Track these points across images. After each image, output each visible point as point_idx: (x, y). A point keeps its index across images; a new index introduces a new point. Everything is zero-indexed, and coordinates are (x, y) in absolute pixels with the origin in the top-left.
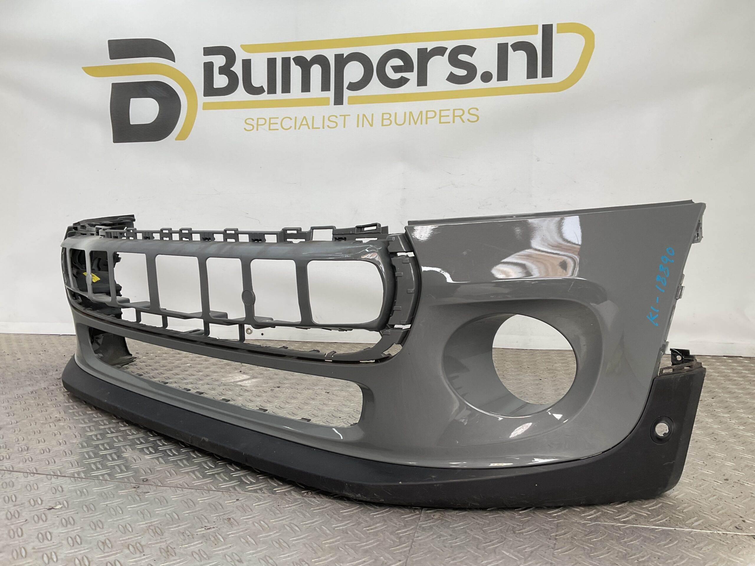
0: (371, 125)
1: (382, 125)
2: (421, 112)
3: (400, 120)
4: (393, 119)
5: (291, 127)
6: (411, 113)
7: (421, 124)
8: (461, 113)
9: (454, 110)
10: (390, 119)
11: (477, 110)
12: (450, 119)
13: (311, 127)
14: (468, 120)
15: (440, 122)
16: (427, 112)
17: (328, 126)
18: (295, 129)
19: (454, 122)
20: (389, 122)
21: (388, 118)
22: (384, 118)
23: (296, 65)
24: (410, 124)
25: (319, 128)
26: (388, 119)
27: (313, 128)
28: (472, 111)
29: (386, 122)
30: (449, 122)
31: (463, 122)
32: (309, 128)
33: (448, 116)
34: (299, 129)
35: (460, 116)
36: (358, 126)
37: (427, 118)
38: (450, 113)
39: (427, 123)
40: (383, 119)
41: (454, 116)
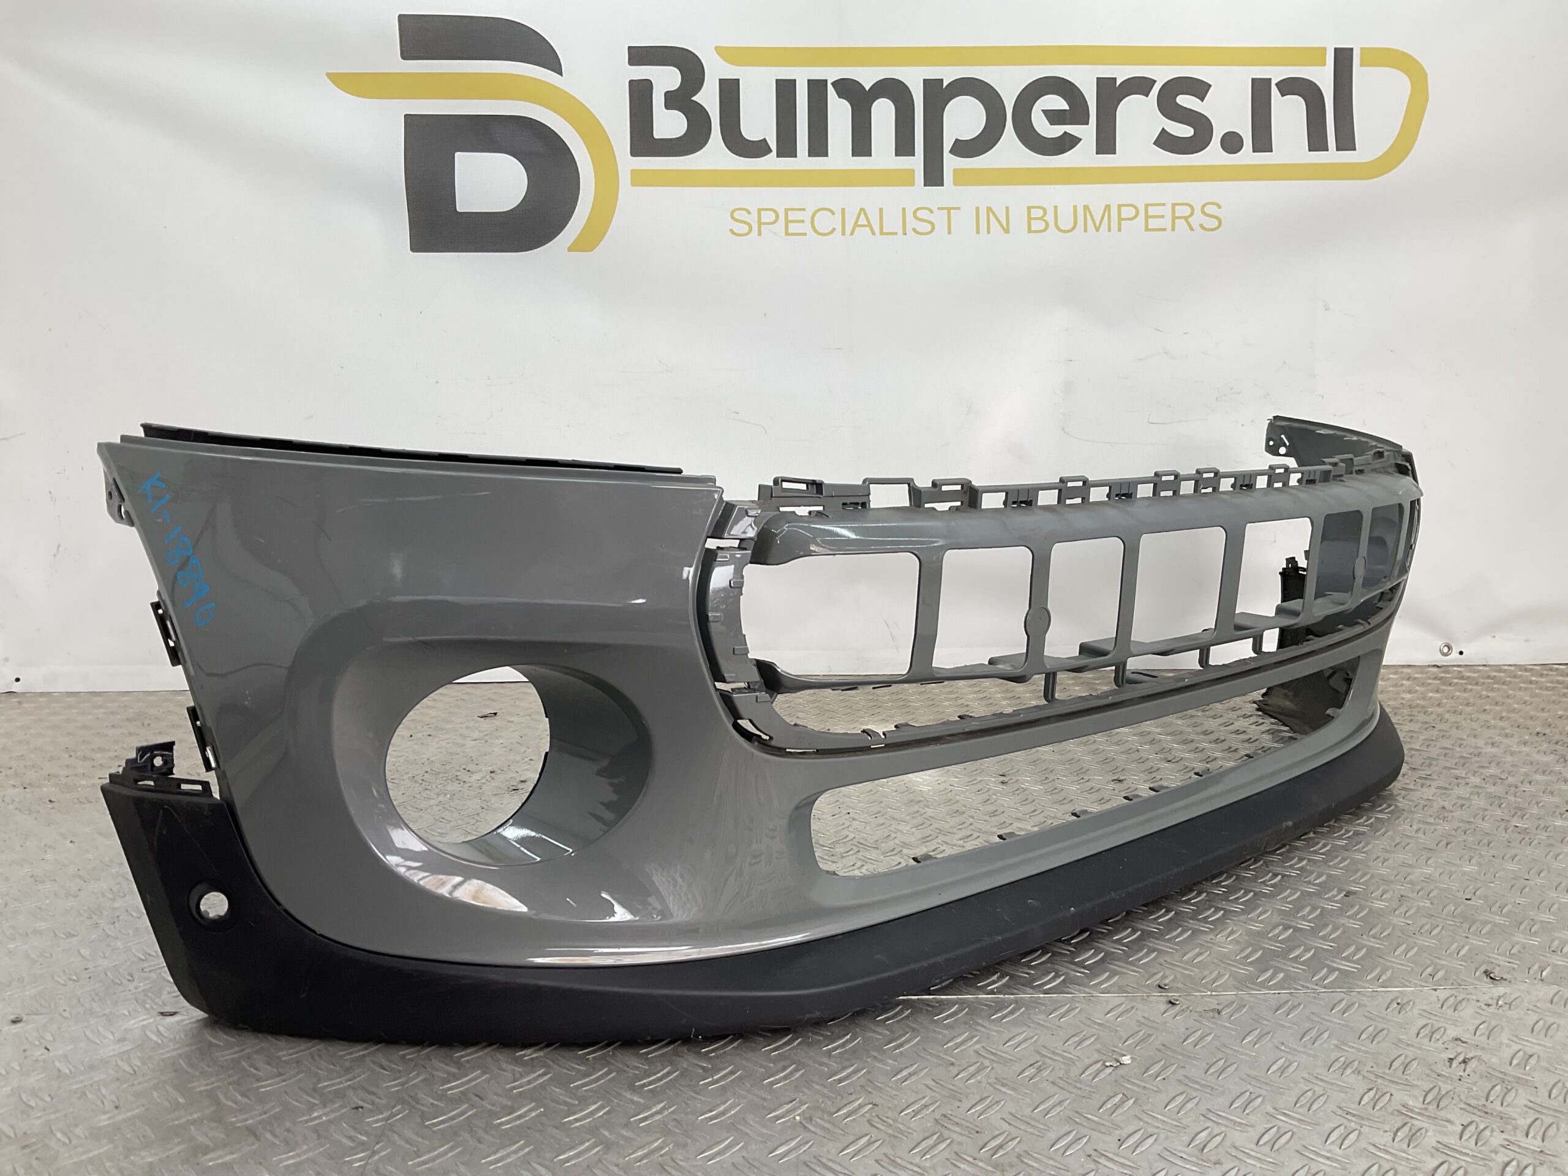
0: (1007, 231)
1: (1030, 231)
2: (1108, 207)
3: (1066, 222)
4: (1049, 217)
5: (834, 229)
6: (1086, 208)
7: (1109, 230)
8: (1187, 211)
9: (1174, 205)
10: (1045, 218)
11: (1219, 207)
12: (1166, 223)
13: (877, 229)
14: (1201, 226)
15: (1147, 229)
16: (1120, 206)
17: (914, 230)
18: (843, 234)
19: (1173, 229)
20: (1042, 225)
21: (1040, 216)
22: (1032, 216)
23: (840, 97)
24: (1086, 231)
25: (896, 234)
26: (1041, 219)
27: (882, 233)
28: (1209, 209)
29: (1037, 225)
30: (1165, 230)
31: (1192, 229)
32: (874, 234)
33: (1163, 217)
34: (852, 233)
35: (1186, 218)
36: (978, 232)
37: (1120, 219)
38: (1167, 211)
39: (1120, 230)
40: (1030, 219)
41: (1174, 218)
